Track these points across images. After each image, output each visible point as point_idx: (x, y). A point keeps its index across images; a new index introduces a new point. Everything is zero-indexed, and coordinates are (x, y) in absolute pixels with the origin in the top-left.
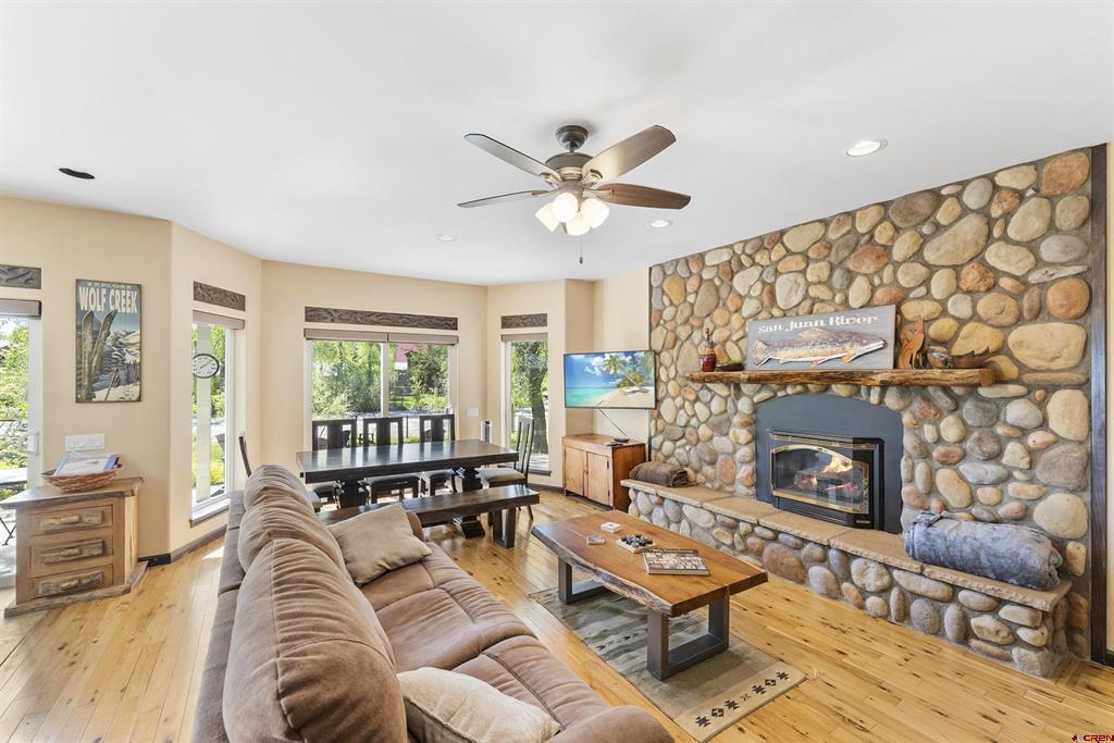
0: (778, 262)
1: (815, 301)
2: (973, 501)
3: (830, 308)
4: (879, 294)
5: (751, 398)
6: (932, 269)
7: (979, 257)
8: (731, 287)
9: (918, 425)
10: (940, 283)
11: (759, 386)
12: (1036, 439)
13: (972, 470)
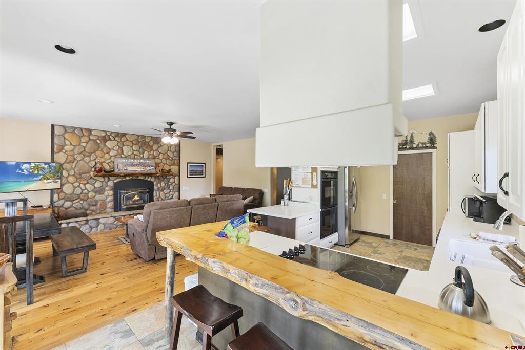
0: (124, 142)
1: (135, 155)
2: (166, 197)
3: (139, 157)
4: (150, 156)
5: (113, 181)
6: (160, 153)
7: (167, 153)
8: (105, 145)
9: (157, 184)
10: (161, 156)
11: (116, 177)
12: (174, 184)
13: (165, 191)
